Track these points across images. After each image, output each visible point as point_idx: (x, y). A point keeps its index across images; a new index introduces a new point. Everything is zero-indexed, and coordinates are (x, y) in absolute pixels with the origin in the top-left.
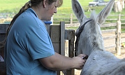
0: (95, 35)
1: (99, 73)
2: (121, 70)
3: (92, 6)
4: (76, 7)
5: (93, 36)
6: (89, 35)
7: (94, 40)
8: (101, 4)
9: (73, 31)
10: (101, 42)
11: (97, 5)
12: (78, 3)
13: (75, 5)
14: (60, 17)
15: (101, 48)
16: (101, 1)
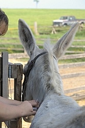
0: (49, 74)
1: (50, 125)
2: (73, 122)
3: (57, 26)
4: (25, 35)
5: (48, 75)
6: (42, 75)
7: (48, 81)
8: (72, 23)
9: (20, 66)
10: (59, 83)
11: (66, 24)
12: (28, 29)
13: (23, 31)
14: (9, 42)
15: (58, 91)
16: (71, 18)
